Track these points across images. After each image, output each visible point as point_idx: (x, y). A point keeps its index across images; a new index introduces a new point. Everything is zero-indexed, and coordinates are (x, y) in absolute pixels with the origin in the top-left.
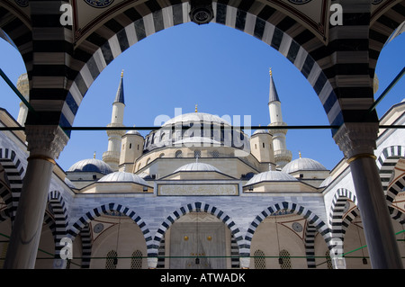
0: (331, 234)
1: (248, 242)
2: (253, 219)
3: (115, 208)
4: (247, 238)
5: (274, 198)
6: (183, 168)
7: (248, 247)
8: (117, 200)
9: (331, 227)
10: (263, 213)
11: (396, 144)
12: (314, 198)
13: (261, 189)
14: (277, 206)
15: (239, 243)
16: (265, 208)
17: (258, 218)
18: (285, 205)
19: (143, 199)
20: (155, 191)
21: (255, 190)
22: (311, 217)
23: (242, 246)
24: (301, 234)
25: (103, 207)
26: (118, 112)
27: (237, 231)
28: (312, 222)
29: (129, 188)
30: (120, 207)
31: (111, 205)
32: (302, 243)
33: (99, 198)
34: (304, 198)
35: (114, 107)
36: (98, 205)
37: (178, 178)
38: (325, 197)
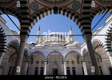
0: (82, 57)
1: (65, 59)
2: (66, 54)
3: (38, 52)
4: (65, 58)
5: (71, 50)
6: (52, 44)
7: (65, 60)
8: (38, 50)
9: (82, 56)
10: (68, 53)
11: (95, 39)
12: (79, 50)
13: (68, 48)
14: (71, 51)
15: (64, 59)
16: (69, 52)
17: (67, 54)
18: (73, 51)
19: (44, 50)
20: (46, 48)
21: (67, 48)
22: (78, 54)
23: (64, 60)
24: (76, 57)
25: (36, 52)
26: (39, 32)
27: (63, 56)
28: (78, 55)
29: (41, 48)
30: (39, 51)
31: (37, 51)
32: (77, 59)
33: (35, 50)
34: (77, 50)
35: (38, 31)
36: (35, 51)
37: (51, 46)
38: (81, 49)
